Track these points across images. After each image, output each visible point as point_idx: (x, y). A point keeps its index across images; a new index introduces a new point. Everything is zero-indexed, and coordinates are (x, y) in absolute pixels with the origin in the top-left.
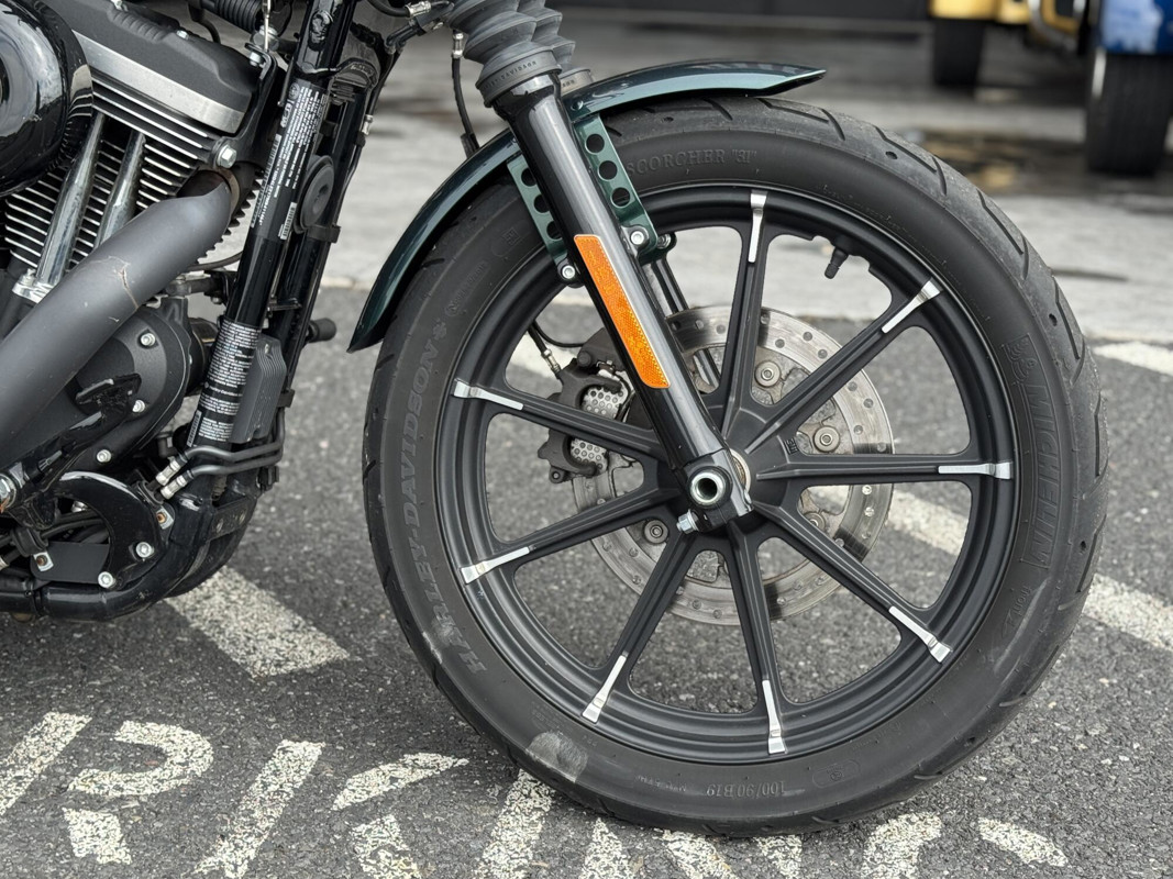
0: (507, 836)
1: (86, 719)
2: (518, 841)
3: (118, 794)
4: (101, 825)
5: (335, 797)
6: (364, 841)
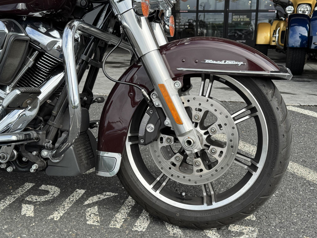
0: (122, 211)
2: (124, 212)
4: (29, 208)
5: (85, 202)
6: (89, 212)
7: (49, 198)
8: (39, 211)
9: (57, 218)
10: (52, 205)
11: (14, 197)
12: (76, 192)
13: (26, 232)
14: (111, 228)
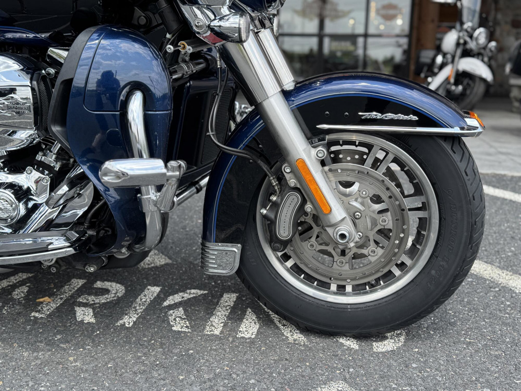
0: (219, 313)
1: (85, 281)
2: (222, 315)
3: (93, 302)
4: (86, 311)
5: (164, 303)
6: (172, 315)
7: (111, 299)
8: (101, 315)
9: (129, 324)
10: (118, 307)
11: (61, 299)
12: (148, 289)
13: (89, 343)
14: (207, 335)
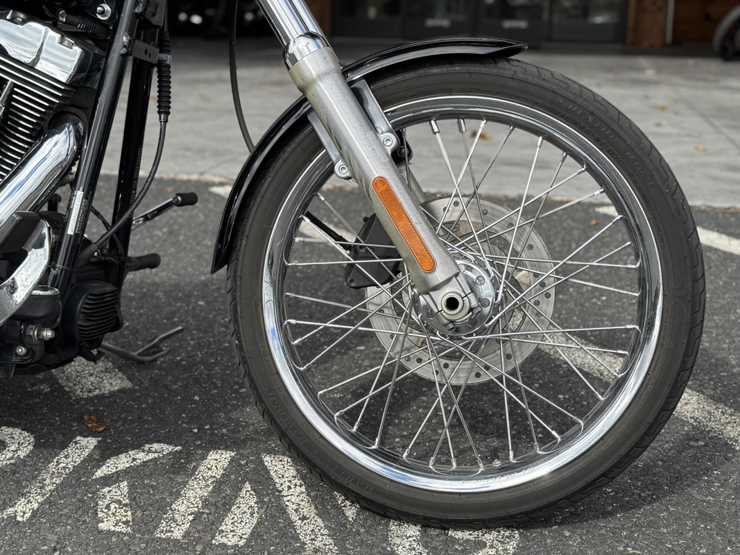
0: (190, 494)
2: (196, 497)
5: (97, 471)
9: (23, 516)
12: (76, 443)
14: (160, 539)
